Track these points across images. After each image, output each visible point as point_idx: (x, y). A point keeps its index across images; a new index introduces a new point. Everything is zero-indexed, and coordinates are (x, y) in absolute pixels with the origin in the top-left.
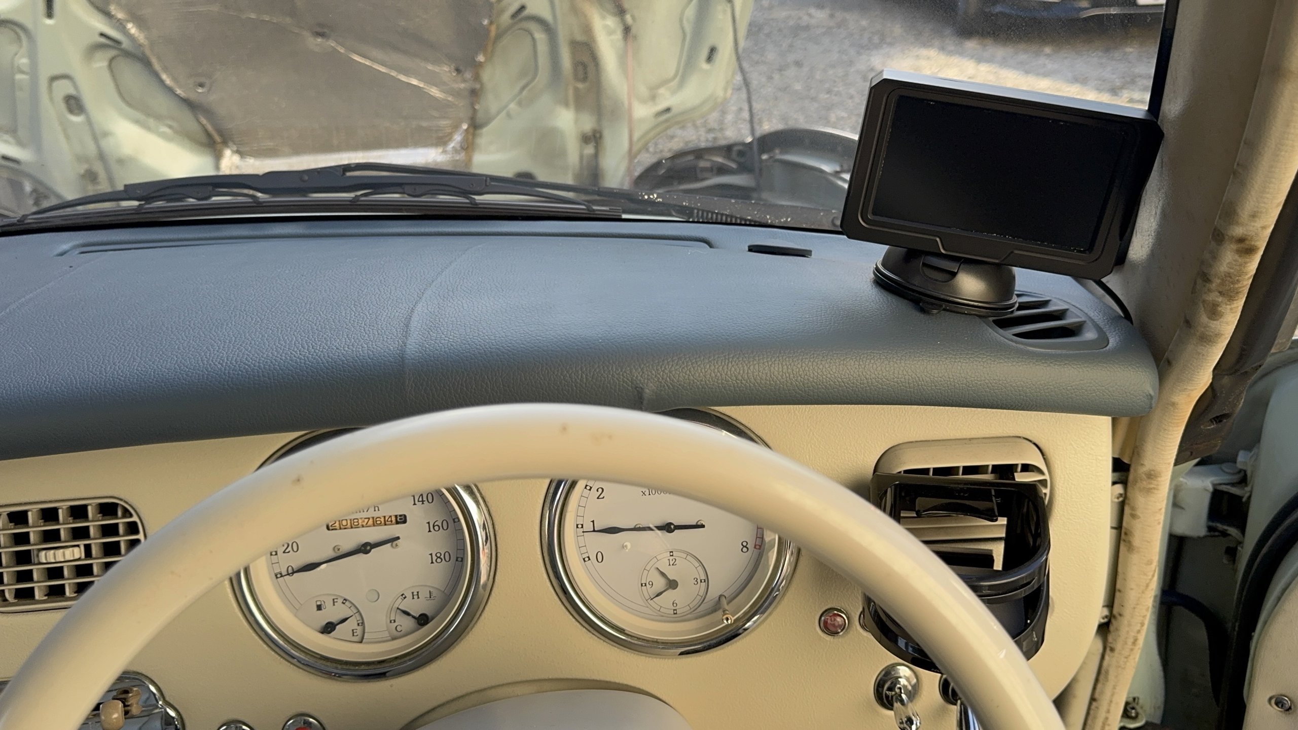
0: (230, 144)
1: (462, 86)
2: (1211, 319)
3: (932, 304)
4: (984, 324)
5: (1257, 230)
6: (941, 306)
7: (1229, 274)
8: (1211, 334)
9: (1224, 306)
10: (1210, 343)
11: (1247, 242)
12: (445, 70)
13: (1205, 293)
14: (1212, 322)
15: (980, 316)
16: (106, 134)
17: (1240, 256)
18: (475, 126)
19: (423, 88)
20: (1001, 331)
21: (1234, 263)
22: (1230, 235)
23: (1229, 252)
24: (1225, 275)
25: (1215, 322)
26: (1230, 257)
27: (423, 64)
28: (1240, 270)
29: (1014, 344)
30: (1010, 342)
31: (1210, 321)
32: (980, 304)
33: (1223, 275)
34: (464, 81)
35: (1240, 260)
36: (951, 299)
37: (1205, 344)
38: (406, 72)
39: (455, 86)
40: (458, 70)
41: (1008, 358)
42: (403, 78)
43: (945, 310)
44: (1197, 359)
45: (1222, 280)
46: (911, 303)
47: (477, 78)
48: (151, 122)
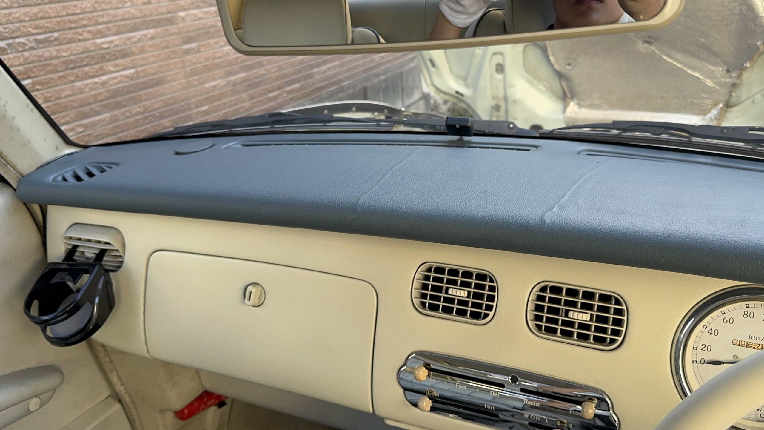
0: (575, 99)
1: (728, 80)
12: (719, 70)
16: (511, 86)
18: (728, 105)
19: (702, 79)
27: (706, 65)
34: (731, 77)
38: (694, 69)
39: (723, 80)
40: (728, 71)
42: (690, 72)
47: (740, 76)
48: (536, 82)
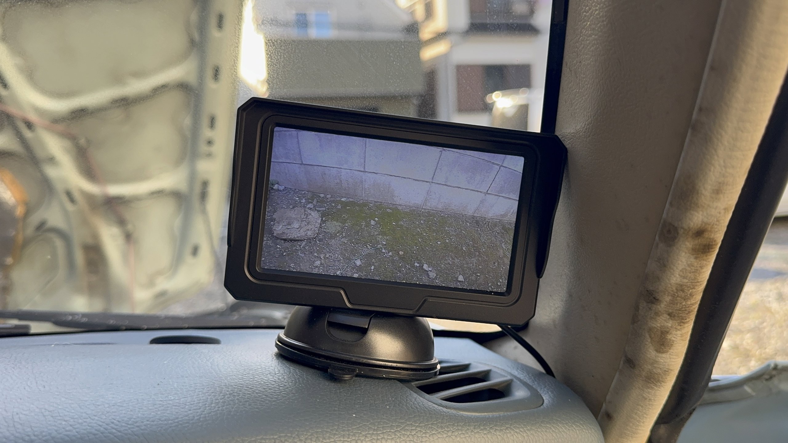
2: (660, 352)
3: (343, 369)
4: (407, 389)
5: (720, 213)
6: (354, 371)
7: (681, 286)
8: (659, 371)
9: (674, 332)
10: (659, 384)
11: (706, 235)
13: (652, 318)
14: (660, 355)
15: (401, 381)
17: (696, 258)
20: (427, 396)
21: (688, 269)
22: (686, 227)
23: (684, 254)
24: (677, 289)
25: (664, 355)
26: (684, 260)
28: (695, 279)
29: (445, 409)
30: (440, 408)
31: (657, 354)
32: (399, 365)
33: (674, 289)
35: (696, 264)
36: (365, 361)
37: (652, 385)
41: (442, 427)
43: (357, 376)
44: (642, 407)
45: (673, 296)
46: (318, 372)
